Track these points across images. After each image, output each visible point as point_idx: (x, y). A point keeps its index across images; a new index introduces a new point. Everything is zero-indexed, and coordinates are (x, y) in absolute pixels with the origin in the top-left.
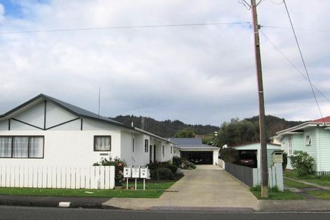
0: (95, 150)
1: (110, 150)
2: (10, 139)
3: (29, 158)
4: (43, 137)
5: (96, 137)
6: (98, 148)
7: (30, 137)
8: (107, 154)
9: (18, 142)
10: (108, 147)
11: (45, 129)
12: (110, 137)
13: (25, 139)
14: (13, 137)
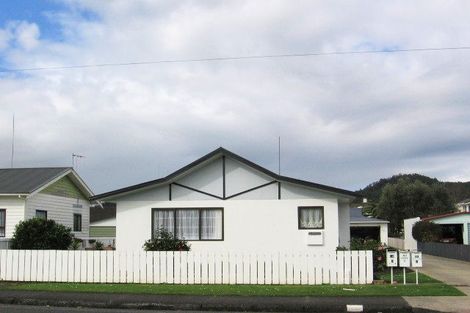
0: (300, 228)
1: (323, 228)
2: (171, 214)
3: (200, 240)
4: (222, 209)
5: (300, 209)
6: (304, 224)
7: (201, 210)
8: (319, 234)
9: (184, 218)
10: (319, 224)
11: (224, 198)
12: (322, 208)
13: (193, 212)
14: (175, 210)
